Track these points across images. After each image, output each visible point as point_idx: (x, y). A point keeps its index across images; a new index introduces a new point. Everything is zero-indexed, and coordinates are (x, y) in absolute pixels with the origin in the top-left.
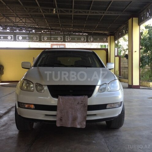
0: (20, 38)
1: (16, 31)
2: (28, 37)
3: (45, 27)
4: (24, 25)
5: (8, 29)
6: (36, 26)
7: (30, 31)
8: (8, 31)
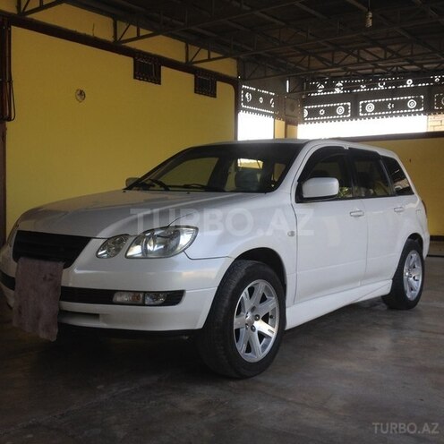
0: (370, 107)
1: (360, 88)
2: (392, 102)
3: (435, 65)
4: (373, 69)
5: (340, 87)
6: (406, 67)
7: (397, 84)
8: (338, 91)
